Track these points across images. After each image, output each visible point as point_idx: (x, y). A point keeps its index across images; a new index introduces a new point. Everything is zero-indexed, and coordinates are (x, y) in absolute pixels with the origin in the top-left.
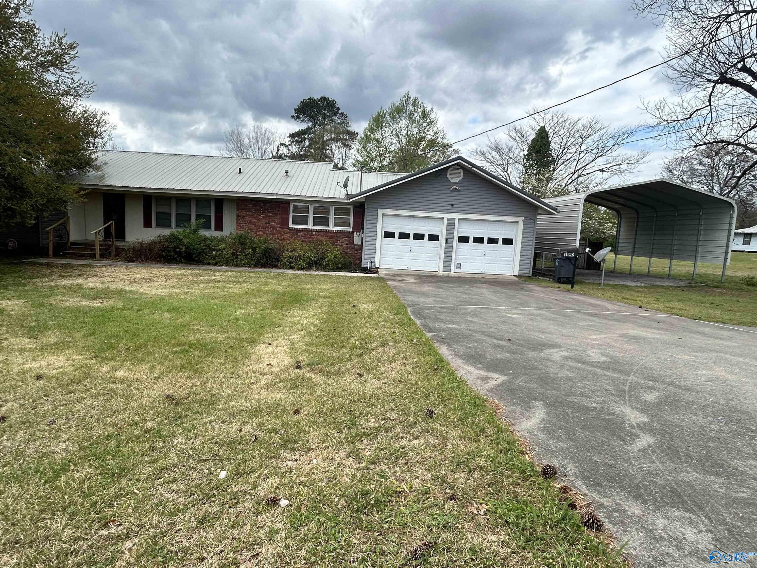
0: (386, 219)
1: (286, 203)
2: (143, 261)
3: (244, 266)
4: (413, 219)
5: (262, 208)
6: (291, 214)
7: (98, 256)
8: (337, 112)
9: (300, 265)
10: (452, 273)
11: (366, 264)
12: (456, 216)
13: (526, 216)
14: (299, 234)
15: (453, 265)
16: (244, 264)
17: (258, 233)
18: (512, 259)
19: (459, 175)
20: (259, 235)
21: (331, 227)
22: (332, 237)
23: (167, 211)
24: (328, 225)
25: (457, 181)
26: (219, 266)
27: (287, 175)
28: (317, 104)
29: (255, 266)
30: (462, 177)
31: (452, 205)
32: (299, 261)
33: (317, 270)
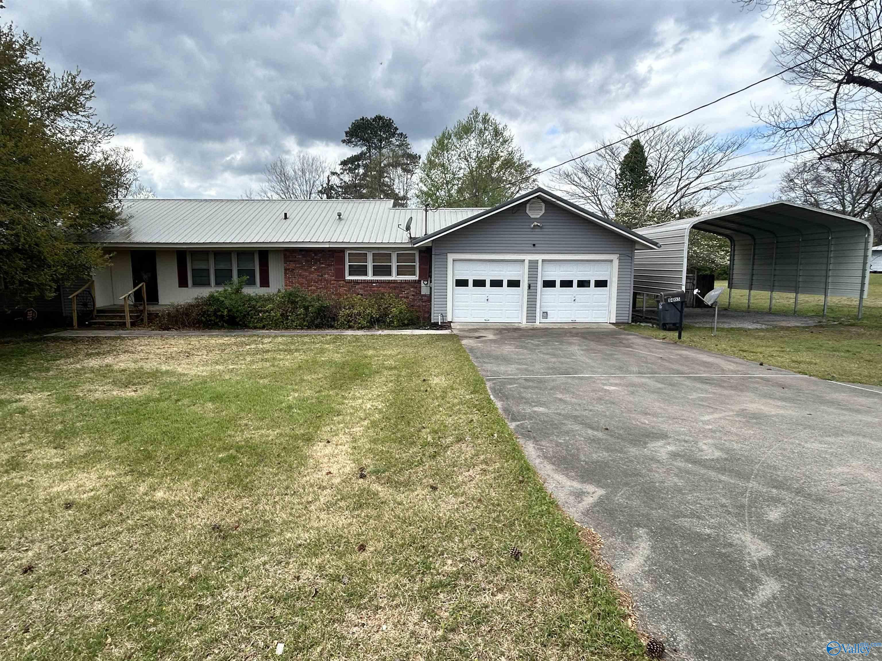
0: (458, 265)
1: (342, 251)
2: (179, 328)
3: (296, 328)
4: (488, 263)
5: (313, 259)
6: (347, 264)
7: (128, 325)
8: (394, 133)
9: (359, 323)
10: (537, 324)
11: (436, 318)
12: (539, 257)
13: (621, 252)
14: (357, 287)
15: (538, 314)
16: (296, 326)
17: (310, 288)
18: (607, 304)
19: (541, 210)
20: (311, 290)
21: (394, 277)
22: (395, 288)
23: (204, 267)
24: (390, 274)
25: (538, 216)
26: (267, 329)
27: (340, 218)
28: (371, 124)
29: (309, 328)
30: (543, 211)
31: (534, 245)
32: (359, 319)
33: (381, 328)
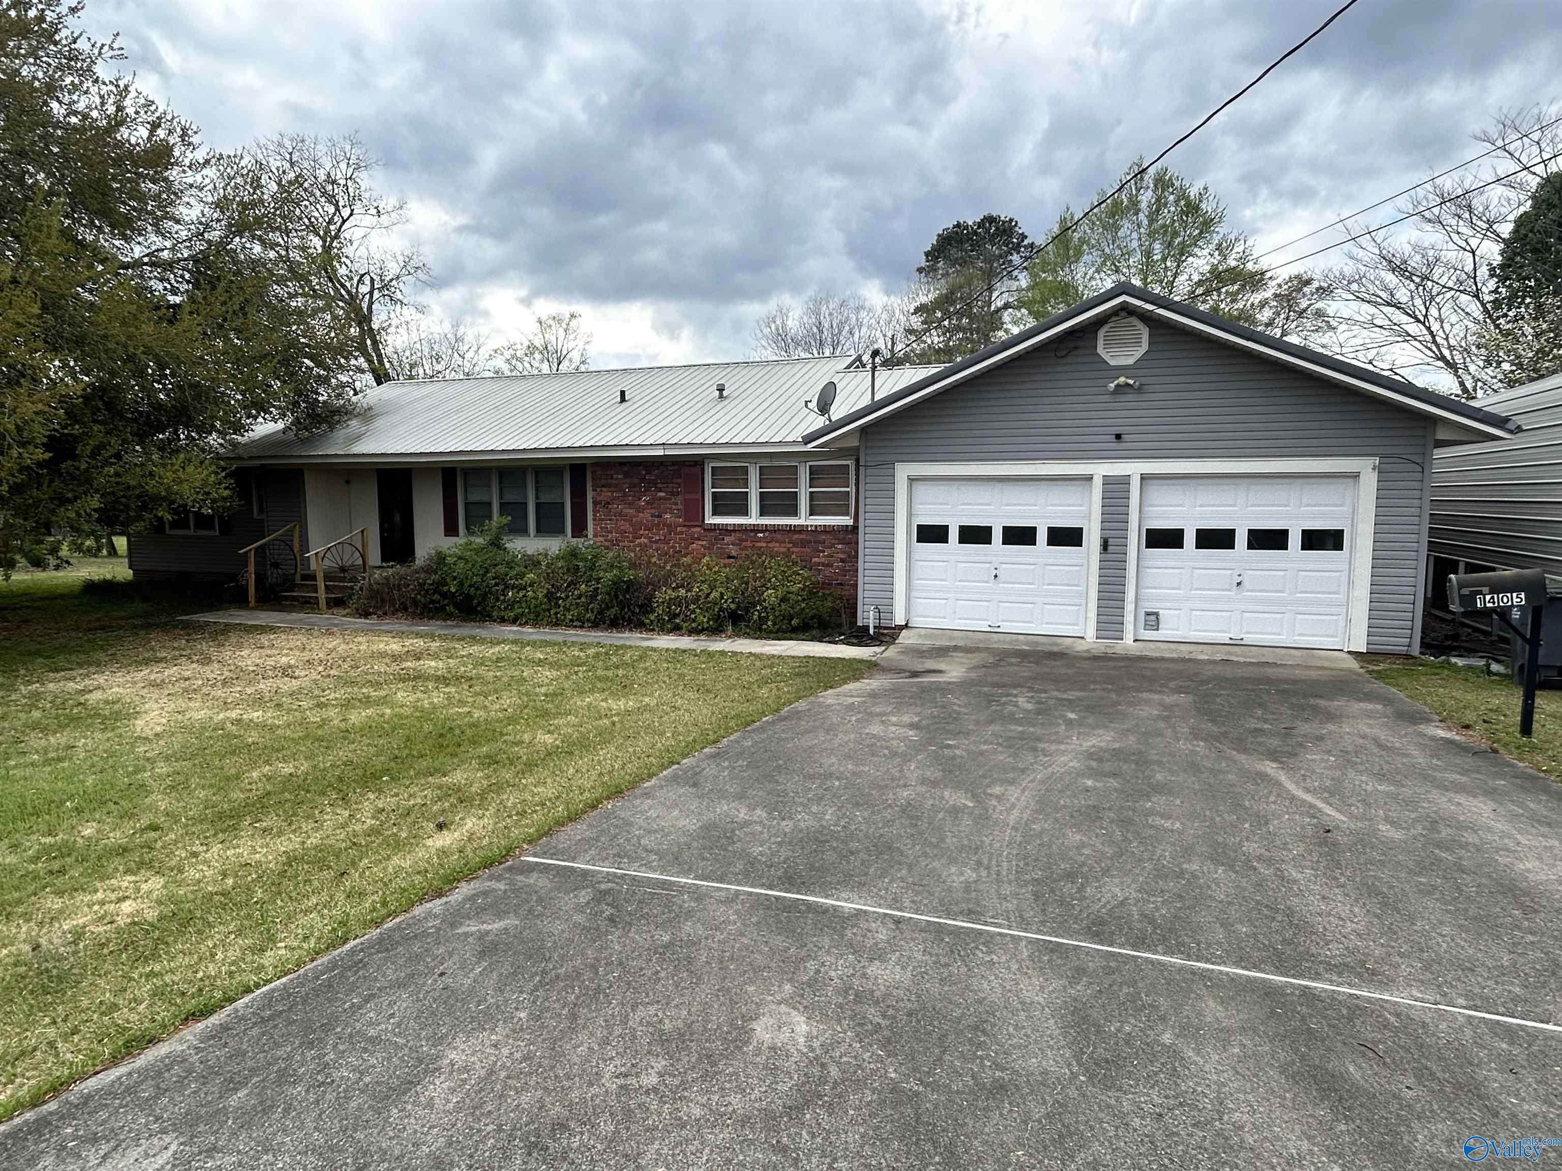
4: (999, 485)
7: (319, 603)
10: (1128, 643)
12: (1133, 469)
13: (1381, 450)
14: (727, 539)
15: (1129, 618)
18: (1342, 597)
19: (1138, 343)
21: (803, 519)
22: (804, 543)
23: (485, 498)
24: (793, 511)
25: (1131, 361)
26: (520, 625)
27: (721, 396)
29: (595, 625)
30: (1145, 347)
31: (1118, 437)
32: (693, 612)
33: (738, 634)
